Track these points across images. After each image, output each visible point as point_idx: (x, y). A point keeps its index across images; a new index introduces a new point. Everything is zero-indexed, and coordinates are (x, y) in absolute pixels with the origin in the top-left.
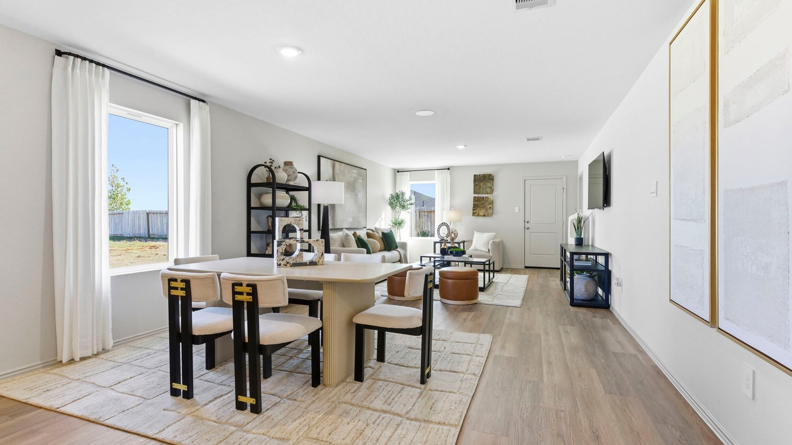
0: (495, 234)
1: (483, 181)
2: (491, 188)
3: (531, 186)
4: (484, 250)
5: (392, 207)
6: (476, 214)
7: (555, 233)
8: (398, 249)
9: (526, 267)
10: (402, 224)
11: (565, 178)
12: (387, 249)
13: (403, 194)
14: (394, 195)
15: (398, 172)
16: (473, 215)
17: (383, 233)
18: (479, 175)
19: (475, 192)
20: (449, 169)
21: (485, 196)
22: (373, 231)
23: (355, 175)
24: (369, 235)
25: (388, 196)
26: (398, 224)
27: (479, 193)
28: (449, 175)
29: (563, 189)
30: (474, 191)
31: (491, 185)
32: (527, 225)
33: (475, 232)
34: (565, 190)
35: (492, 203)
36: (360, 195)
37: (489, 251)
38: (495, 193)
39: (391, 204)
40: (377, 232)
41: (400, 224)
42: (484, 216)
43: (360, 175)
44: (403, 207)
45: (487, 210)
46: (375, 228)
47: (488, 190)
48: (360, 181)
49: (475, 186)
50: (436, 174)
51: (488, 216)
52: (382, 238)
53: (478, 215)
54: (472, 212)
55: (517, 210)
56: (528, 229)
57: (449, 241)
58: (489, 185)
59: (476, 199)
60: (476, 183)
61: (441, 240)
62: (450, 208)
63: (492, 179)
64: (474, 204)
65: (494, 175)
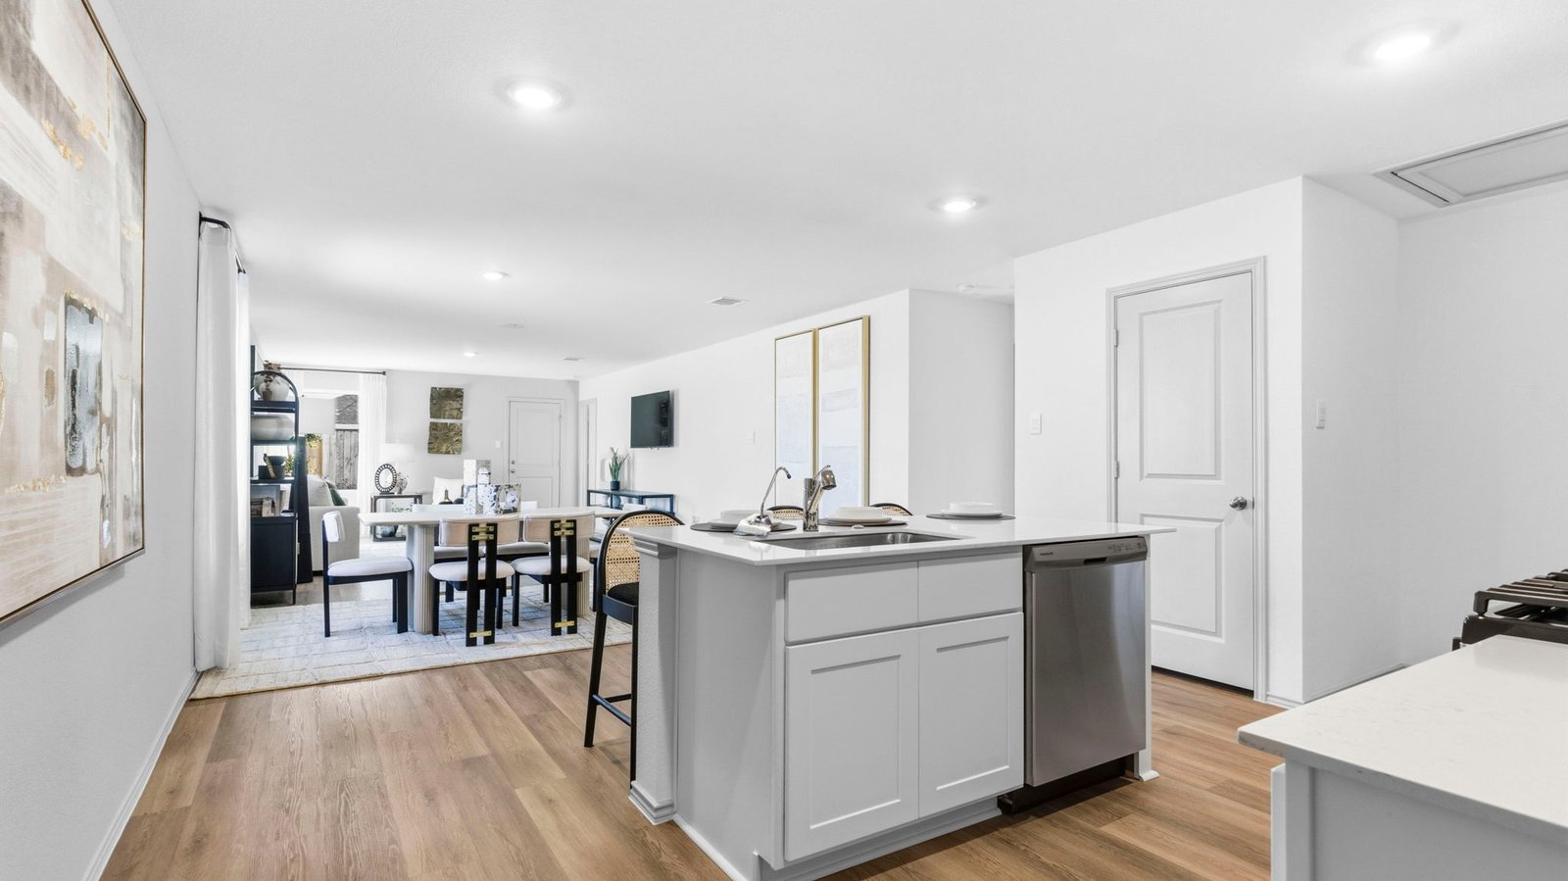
1: (446, 399)
2: (459, 409)
3: (518, 410)
6: (434, 450)
11: (563, 402)
16: (429, 452)
18: (440, 389)
19: (433, 416)
20: (384, 373)
21: (449, 421)
27: (440, 417)
28: (384, 383)
29: (561, 417)
30: (431, 413)
31: (459, 406)
32: (512, 467)
33: (437, 480)
34: (563, 419)
35: (459, 433)
38: (462, 418)
42: (448, 453)
45: (452, 444)
47: (455, 413)
49: (433, 404)
50: (361, 381)
51: (454, 453)
53: (438, 452)
54: (427, 446)
55: (498, 445)
56: (513, 472)
57: (396, 494)
58: (455, 405)
59: (434, 427)
60: (434, 401)
61: (382, 493)
62: (389, 440)
63: (461, 396)
64: (431, 434)
65: (465, 391)
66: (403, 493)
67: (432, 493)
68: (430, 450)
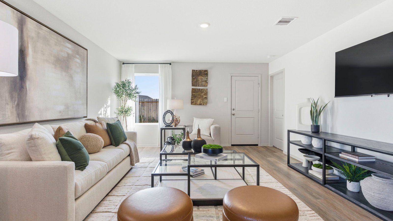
0: (214, 120)
1: (199, 76)
3: (236, 81)
4: (206, 134)
5: (118, 96)
6: (194, 103)
7: (254, 118)
8: (127, 142)
9: (232, 145)
10: (129, 112)
11: (260, 76)
12: (114, 143)
13: (129, 83)
14: (120, 83)
15: (123, 64)
16: (192, 104)
17: (108, 125)
18: (197, 71)
20: (170, 64)
21: (201, 88)
22: (95, 121)
23: (70, 52)
24: (88, 129)
25: (114, 84)
26: (125, 112)
27: (196, 86)
28: (170, 69)
29: (259, 84)
30: (192, 84)
31: (205, 80)
32: (233, 112)
33: (195, 119)
34: (260, 85)
35: (206, 94)
36: (78, 78)
37: (210, 134)
38: (208, 86)
39: (117, 92)
40: (101, 124)
41: (126, 112)
42: (200, 104)
43: (78, 53)
44: (130, 95)
45: (203, 100)
46: (98, 118)
47: (204, 83)
48: (78, 61)
49: (193, 79)
50: (159, 68)
51: (203, 105)
52: (107, 131)
53: (196, 104)
54: (190, 101)
55: (225, 99)
56: (233, 115)
57: (174, 127)
58: (204, 79)
59: (194, 91)
60: (194, 77)
61: (167, 126)
62: (173, 98)
63: (207, 74)
64: (192, 95)
65: (209, 71)
66: (177, 127)
67: (192, 126)
68: (192, 103)
